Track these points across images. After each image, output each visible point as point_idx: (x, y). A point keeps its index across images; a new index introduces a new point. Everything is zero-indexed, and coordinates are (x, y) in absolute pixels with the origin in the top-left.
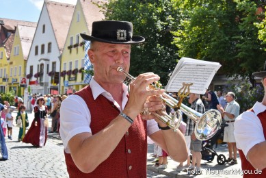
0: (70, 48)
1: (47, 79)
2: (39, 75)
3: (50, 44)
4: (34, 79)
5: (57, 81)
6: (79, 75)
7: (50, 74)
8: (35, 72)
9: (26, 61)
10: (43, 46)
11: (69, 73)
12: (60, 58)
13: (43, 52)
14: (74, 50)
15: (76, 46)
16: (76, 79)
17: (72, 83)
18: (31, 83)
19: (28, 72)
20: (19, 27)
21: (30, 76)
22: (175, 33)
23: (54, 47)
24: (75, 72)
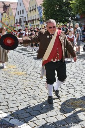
0: (30, 11)
1: (23, 24)
2: (20, 22)
3: (23, 10)
4: (18, 24)
5: (27, 24)
6: (35, 21)
7: (24, 22)
8: (18, 21)
9: (15, 17)
10: (20, 11)
11: (31, 21)
12: (27, 15)
13: (20, 13)
14: (32, 12)
15: (33, 10)
16: (33, 23)
17: (32, 24)
18: (17, 26)
19: (16, 22)
20: (11, 5)
21: (17, 23)
22: (71, 2)
23: (24, 11)
24: (33, 20)
